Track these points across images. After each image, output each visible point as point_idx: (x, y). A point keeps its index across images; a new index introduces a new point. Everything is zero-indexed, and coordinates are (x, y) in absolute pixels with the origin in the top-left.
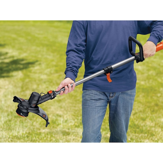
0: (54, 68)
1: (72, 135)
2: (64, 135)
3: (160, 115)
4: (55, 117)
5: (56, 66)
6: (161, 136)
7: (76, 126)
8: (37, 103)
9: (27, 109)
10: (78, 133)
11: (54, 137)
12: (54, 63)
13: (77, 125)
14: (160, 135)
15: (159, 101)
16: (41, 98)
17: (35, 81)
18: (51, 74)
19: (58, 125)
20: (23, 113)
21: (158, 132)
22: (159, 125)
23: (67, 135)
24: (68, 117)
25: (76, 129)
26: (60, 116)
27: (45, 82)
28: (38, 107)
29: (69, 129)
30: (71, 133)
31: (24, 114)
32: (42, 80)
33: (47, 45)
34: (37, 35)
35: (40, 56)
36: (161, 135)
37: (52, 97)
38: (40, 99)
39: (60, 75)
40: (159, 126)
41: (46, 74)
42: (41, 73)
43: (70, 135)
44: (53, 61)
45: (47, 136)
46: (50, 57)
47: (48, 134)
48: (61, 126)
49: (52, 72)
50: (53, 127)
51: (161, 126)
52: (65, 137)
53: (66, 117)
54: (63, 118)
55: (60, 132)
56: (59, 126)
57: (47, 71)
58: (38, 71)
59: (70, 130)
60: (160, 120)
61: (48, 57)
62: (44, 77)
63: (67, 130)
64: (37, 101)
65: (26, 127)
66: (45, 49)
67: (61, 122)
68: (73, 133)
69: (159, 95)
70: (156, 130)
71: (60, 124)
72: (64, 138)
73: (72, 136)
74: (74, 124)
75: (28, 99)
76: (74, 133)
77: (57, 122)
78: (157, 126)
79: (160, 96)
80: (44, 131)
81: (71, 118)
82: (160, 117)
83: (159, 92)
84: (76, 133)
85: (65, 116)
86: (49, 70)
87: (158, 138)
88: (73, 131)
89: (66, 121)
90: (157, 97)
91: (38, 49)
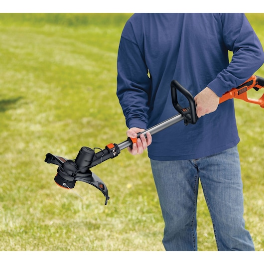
0: (54, 112)
1: (103, 229)
2: (89, 229)
3: (256, 194)
4: (67, 199)
5: (57, 108)
6: (260, 230)
7: (107, 215)
8: (90, 165)
9: (74, 176)
10: (113, 225)
11: (74, 233)
12: (53, 103)
13: (110, 212)
14: (257, 228)
15: (252, 170)
16: (96, 157)
17: (21, 135)
18: (49, 122)
19: (75, 212)
20: (67, 182)
21: (254, 222)
22: (254, 211)
23: (94, 229)
24: (90, 199)
25: (109, 219)
26: (76, 198)
27: (39, 138)
28: (90, 173)
29: (96, 219)
30: (101, 226)
31: (69, 184)
32: (33, 133)
33: (35, 69)
34: (12, 50)
35: (23, 89)
36: (259, 228)
37: (114, 154)
38: (94, 158)
39: (66, 125)
40: (256, 213)
41: (40, 123)
42: (29, 120)
43: (101, 229)
44: (49, 98)
45: (59, 231)
46: (43, 92)
47: (61, 228)
48: (81, 214)
49: (51, 119)
50: (67, 216)
51: (258, 213)
52: (92, 232)
53: (87, 199)
54: (82, 201)
55: (82, 224)
56: (77, 214)
57: (41, 117)
58: (24, 118)
59: (98, 220)
60: (255, 203)
61: (39, 91)
62: (36, 128)
63: (94, 222)
64: (90, 162)
65: (19, 216)
66: (31, 76)
67: (80, 208)
68: (105, 225)
69: (251, 159)
70: (251, 220)
71: (79, 211)
72: (91, 235)
73: (105, 230)
74: (104, 212)
75: (75, 159)
76: (108, 226)
77: (72, 208)
78: (250, 213)
79: (253, 162)
80: (51, 223)
81: (97, 201)
82: (254, 198)
83: (251, 154)
84: (111, 226)
85: (85, 198)
86: (44, 115)
87: (256, 233)
88: (105, 222)
89: (88, 206)
90: (248, 162)
91: (19, 76)
